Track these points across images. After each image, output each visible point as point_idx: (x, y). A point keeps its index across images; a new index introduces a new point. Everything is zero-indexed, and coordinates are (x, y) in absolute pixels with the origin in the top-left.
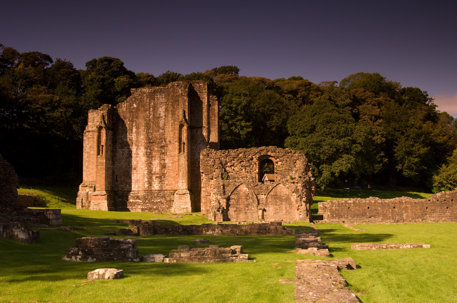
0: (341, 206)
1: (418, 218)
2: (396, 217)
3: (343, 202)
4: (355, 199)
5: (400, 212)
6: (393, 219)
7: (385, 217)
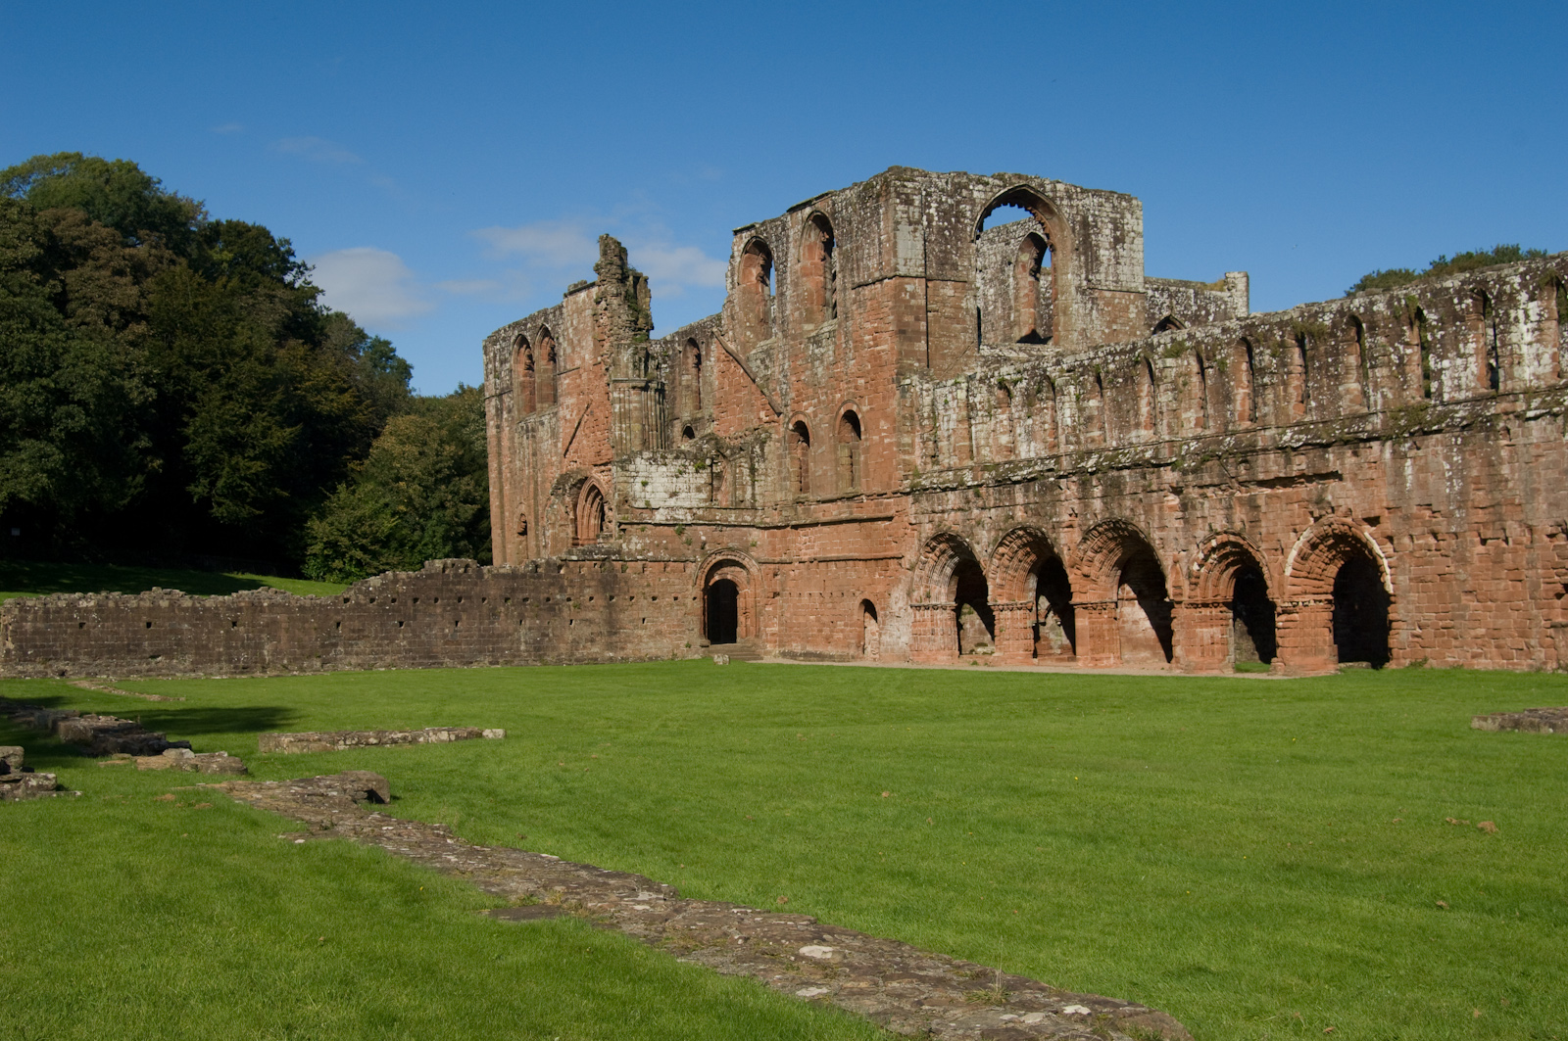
0: (54, 620)
1: (309, 657)
2: (239, 655)
3: (62, 604)
4: (104, 594)
5: (254, 639)
6: (230, 661)
7: (204, 656)
